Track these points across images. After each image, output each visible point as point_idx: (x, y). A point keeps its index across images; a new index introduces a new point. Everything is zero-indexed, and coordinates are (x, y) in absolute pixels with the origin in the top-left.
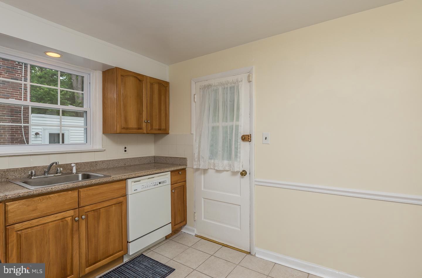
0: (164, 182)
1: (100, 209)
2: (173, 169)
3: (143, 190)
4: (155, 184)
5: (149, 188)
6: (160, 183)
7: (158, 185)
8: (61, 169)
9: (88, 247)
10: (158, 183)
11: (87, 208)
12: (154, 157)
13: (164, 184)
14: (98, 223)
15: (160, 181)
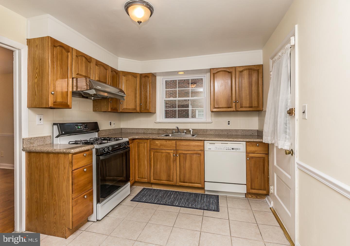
0: (237, 149)
1: (187, 154)
2: (248, 140)
3: (216, 150)
4: (227, 149)
5: (221, 150)
6: (233, 149)
7: (230, 149)
8: (186, 131)
9: (180, 172)
10: (231, 149)
11: (180, 152)
12: (258, 131)
13: (237, 151)
14: (186, 161)
15: (233, 148)
